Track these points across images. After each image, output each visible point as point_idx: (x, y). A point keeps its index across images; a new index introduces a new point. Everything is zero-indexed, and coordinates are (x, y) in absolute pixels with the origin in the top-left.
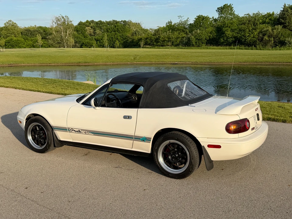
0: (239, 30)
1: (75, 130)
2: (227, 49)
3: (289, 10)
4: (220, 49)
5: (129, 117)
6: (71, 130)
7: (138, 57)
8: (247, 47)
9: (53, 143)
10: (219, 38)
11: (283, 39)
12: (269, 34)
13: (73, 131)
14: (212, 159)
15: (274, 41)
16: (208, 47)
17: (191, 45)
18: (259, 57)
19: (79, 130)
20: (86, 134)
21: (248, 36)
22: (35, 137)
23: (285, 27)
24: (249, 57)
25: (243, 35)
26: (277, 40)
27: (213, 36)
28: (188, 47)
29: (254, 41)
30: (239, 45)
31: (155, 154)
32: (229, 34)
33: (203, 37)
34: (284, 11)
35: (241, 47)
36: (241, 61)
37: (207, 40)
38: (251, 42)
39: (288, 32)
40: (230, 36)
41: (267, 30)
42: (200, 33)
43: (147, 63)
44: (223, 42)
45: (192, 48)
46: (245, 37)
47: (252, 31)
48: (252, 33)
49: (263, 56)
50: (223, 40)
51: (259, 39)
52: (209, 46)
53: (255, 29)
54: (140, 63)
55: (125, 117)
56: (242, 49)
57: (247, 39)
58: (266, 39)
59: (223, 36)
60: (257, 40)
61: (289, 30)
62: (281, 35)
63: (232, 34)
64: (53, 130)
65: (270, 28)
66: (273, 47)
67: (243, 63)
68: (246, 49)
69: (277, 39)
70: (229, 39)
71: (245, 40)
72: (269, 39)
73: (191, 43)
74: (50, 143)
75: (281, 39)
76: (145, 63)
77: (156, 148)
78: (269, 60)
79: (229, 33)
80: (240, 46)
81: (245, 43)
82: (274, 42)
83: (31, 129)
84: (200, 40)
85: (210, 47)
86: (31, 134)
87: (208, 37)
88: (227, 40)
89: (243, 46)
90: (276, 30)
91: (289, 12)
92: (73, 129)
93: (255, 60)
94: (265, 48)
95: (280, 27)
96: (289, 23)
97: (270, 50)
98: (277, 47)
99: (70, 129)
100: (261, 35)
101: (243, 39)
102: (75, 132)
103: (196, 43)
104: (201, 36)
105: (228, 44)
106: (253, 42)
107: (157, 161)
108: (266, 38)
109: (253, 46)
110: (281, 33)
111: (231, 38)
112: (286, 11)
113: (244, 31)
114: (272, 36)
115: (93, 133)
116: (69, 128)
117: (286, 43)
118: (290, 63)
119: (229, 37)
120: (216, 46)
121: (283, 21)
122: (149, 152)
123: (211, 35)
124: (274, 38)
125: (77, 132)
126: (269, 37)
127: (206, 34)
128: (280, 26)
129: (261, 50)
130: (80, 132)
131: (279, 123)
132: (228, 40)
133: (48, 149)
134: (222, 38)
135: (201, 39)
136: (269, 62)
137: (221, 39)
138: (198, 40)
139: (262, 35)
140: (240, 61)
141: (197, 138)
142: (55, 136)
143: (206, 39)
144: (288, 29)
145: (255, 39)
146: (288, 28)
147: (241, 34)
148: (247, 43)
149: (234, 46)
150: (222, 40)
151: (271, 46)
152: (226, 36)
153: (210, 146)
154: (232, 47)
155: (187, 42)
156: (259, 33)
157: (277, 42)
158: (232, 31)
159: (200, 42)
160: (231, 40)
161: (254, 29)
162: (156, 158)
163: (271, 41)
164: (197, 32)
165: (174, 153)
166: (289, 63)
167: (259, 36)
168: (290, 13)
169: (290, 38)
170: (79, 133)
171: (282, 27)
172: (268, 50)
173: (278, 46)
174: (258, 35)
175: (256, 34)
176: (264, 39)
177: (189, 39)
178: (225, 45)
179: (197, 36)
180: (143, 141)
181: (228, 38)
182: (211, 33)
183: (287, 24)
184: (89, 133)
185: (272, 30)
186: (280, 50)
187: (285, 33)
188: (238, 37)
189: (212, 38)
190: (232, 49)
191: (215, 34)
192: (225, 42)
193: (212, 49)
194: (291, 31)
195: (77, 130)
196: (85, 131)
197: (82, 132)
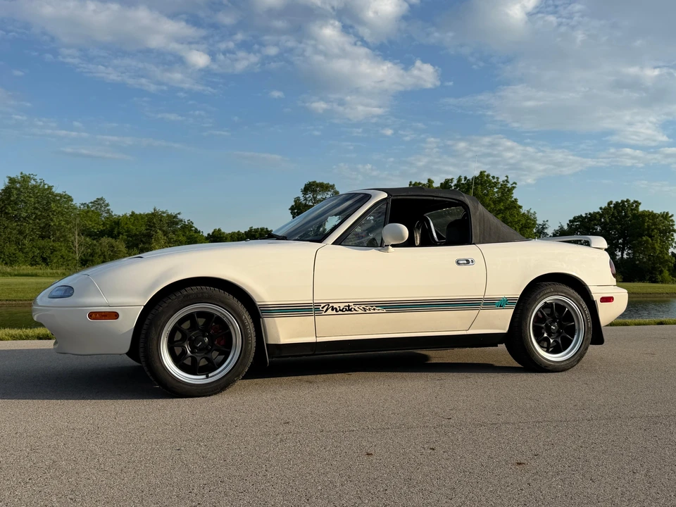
1: (335, 306)
5: (468, 262)
6: (323, 308)
13: (330, 311)
19: (347, 304)
20: (368, 312)
64: (259, 316)
92: (331, 305)
99: (323, 305)
102: (334, 312)
115: (385, 307)
116: (318, 305)
122: (504, 329)
125: (342, 311)
130: (350, 310)
141: (589, 287)
170: (346, 312)
180: (500, 306)
184: (374, 309)
195: (342, 306)
196: (363, 306)
197: (355, 310)
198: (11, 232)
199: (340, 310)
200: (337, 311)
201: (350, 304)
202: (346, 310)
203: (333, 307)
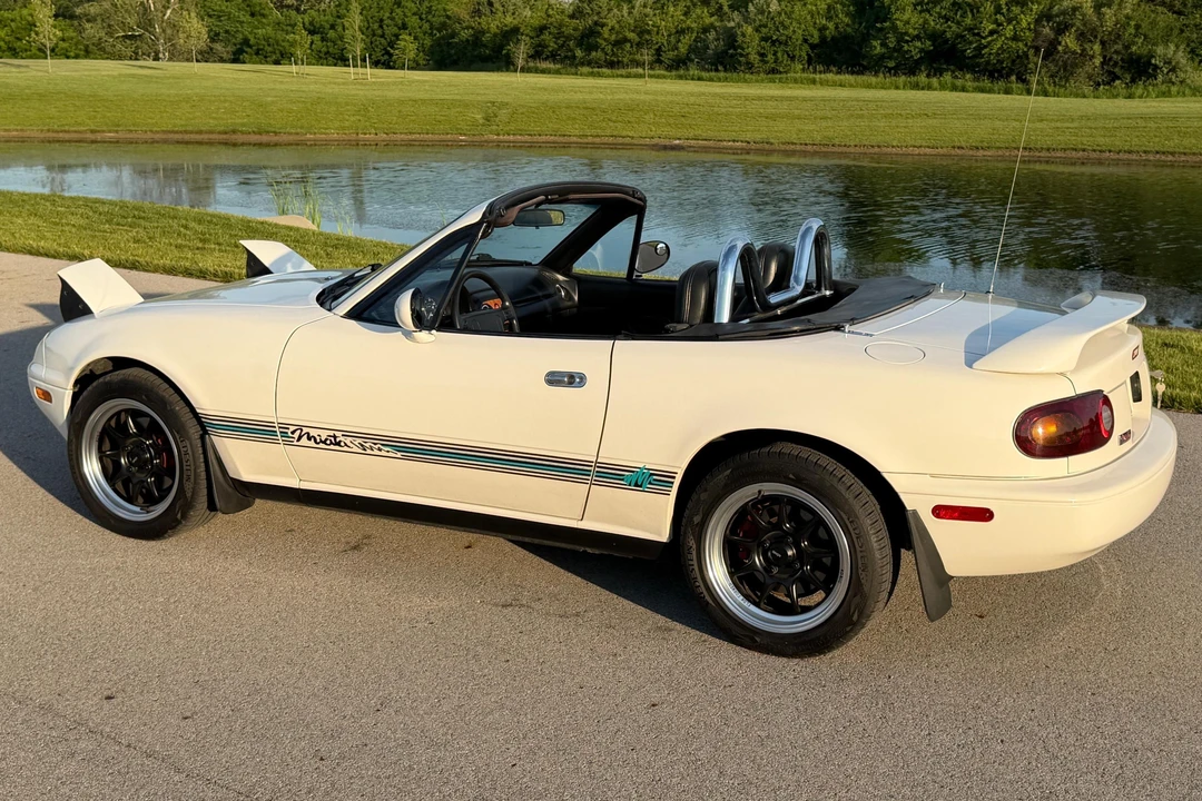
1: (313, 433)
2: (897, 88)
4: (869, 86)
5: (573, 380)
6: (293, 433)
7: (503, 114)
8: (987, 83)
9: (205, 492)
10: (866, 38)
11: (1144, 51)
12: (1084, 25)
13: (304, 441)
14: (952, 568)
15: (1104, 57)
16: (818, 76)
17: (739, 62)
18: (1039, 125)
19: (331, 433)
20: (369, 451)
21: (992, 33)
22: (117, 464)
24: (998, 124)
25: (970, 30)
26: (1116, 52)
27: (837, 28)
28: (728, 75)
29: (1018, 57)
30: (953, 72)
31: (692, 543)
32: (908, 22)
33: (794, 31)
35: (959, 83)
36: (963, 144)
37: (813, 47)
38: (1002, 62)
39: (1165, 17)
40: (911, 31)
41: (1075, 9)
42: (780, 13)
43: (544, 138)
44: (882, 57)
45: (745, 81)
46: (978, 34)
47: (1008, 10)
48: (1009, 21)
49: (1059, 124)
50: (882, 45)
51: (1037, 49)
52: (820, 72)
53: (1022, 4)
54: (511, 138)
55: (554, 379)
56: (964, 89)
57: (985, 47)
58: (1067, 46)
59: (881, 29)
60: (1032, 52)
61: (1171, 8)
62: (1133, 31)
63: (921, 21)
64: (205, 432)
66: (1099, 85)
67: (971, 153)
68: (982, 90)
69: (1118, 47)
70: (907, 42)
71: (980, 48)
72: (1084, 50)
73: (742, 55)
74: (189, 495)
75: (1134, 48)
76: (535, 138)
77: (697, 519)
78: (1085, 140)
80: (956, 77)
81: (978, 65)
82: (1102, 64)
83: (99, 429)
84: (780, 43)
85: (823, 76)
86: (100, 450)
87: (816, 34)
88: (898, 49)
89: (968, 76)
90: (1115, 7)
92: (305, 430)
94: (1064, 86)
97: (1084, 97)
98: (1118, 82)
99: (292, 428)
100: (1047, 31)
101: (971, 43)
102: (312, 443)
103: (762, 55)
104: (785, 28)
105: (904, 66)
106: (1013, 61)
107: (699, 579)
108: (1069, 41)
109: (1013, 78)
110: (1133, 23)
111: (918, 37)
113: (974, 8)
114: (1096, 37)
115: (399, 449)
116: (284, 426)
117: (1156, 67)
118: (1173, 154)
119: (906, 33)
120: (853, 73)
122: (660, 535)
123: (831, 25)
124: (1103, 43)
125: (324, 442)
126: (1081, 36)
127: (809, 17)
129: (1046, 94)
130: (338, 444)
131: (1181, 415)
132: (906, 48)
133: (179, 522)
134: (875, 38)
135: (784, 38)
136: (1084, 150)
137: (874, 43)
138: (773, 43)
139: (1051, 29)
140: (957, 144)
141: (885, 475)
142: (213, 463)
143: (805, 41)
145: (1020, 44)
147: (958, 23)
148: (988, 63)
149: (928, 76)
150: (877, 48)
151: (1090, 78)
152: (894, 28)
153: (941, 512)
154: (922, 78)
155: (725, 52)
156: (1038, 21)
157: (1116, 64)
158: (919, 8)
159: (779, 55)
160: (916, 47)
161: (1017, 3)
162: (695, 562)
163: (1092, 57)
164: (768, 6)
165: (780, 543)
166: (1170, 158)
167: (1037, 33)
169: (1172, 47)
170: (332, 447)
172: (1077, 96)
173: (1118, 78)
174: (1035, 31)
175: (1024, 24)
176: (1060, 48)
177: (731, 39)
178: (890, 69)
179: (765, 26)
180: (636, 485)
181: (901, 38)
182: (829, 18)
184: (380, 450)
186: (1130, 96)
187: (1154, 24)
188: (948, 35)
189: (833, 38)
190: (923, 89)
191: (846, 20)
192: (890, 58)
193: (835, 84)
194: (1179, 13)
195: (324, 435)
196: (360, 441)
197: (346, 445)
199: (321, 441)
200: (316, 442)
201: (337, 434)
202: (331, 443)
203: (308, 434)
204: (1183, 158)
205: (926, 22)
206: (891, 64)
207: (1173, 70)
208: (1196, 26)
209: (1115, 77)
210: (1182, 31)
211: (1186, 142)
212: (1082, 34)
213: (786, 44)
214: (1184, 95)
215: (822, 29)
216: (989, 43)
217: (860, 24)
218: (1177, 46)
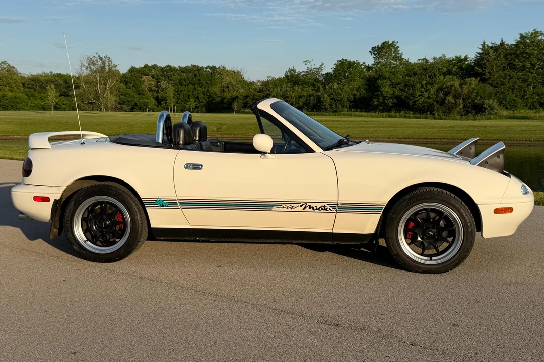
0: (406, 85)
2: (383, 117)
3: (491, 51)
4: (372, 117)
7: (224, 127)
8: (418, 115)
10: (371, 99)
11: (480, 102)
12: (456, 92)
15: (464, 105)
16: (352, 113)
17: (322, 108)
18: (432, 130)
21: (419, 95)
23: (483, 81)
24: (416, 129)
25: (411, 94)
26: (469, 103)
27: (360, 94)
28: (318, 113)
29: (430, 105)
30: (405, 111)
32: (387, 92)
33: (343, 96)
34: (482, 53)
35: (407, 115)
36: (401, 137)
37: (351, 102)
38: (423, 107)
39: (489, 89)
40: (388, 95)
41: (452, 86)
42: (338, 89)
43: (239, 136)
44: (377, 105)
45: (325, 115)
46: (414, 96)
47: (426, 87)
48: (426, 91)
49: (440, 129)
50: (377, 101)
51: (437, 102)
52: (353, 111)
53: (432, 84)
54: (226, 136)
56: (409, 117)
57: (417, 101)
58: (449, 100)
59: (377, 95)
60: (435, 103)
61: (492, 85)
62: (475, 94)
63: (392, 91)
65: (457, 83)
66: (462, 115)
67: (404, 140)
68: (416, 118)
69: (470, 100)
70: (387, 99)
71: (415, 101)
72: (456, 102)
73: (323, 105)
75: (476, 101)
76: (235, 136)
78: (449, 135)
79: (387, 90)
80: (406, 113)
81: (415, 108)
82: (464, 107)
84: (338, 100)
85: (354, 113)
87: (352, 97)
88: (384, 102)
89: (411, 112)
90: (468, 85)
91: (491, 55)
93: (425, 135)
94: (449, 116)
95: (474, 81)
96: (490, 75)
97: (457, 120)
98: (470, 114)
100: (441, 94)
101: (412, 99)
103: (331, 105)
104: (340, 95)
105: (386, 109)
106: (428, 107)
108: (450, 98)
109: (428, 113)
110: (475, 91)
111: (391, 98)
112: (486, 54)
113: (413, 86)
114: (461, 97)
117: (485, 108)
119: (387, 96)
120: (366, 112)
121: (480, 71)
123: (358, 94)
124: (463, 99)
126: (455, 97)
127: (349, 90)
128: (474, 79)
129: (441, 119)
132: (386, 101)
134: (375, 98)
135: (339, 99)
136: (448, 139)
137: (374, 100)
138: (335, 100)
139: (443, 94)
140: (399, 137)
143: (348, 99)
144: (489, 84)
145: (431, 100)
146: (490, 82)
147: (407, 92)
148: (418, 107)
149: (395, 112)
150: (375, 102)
151: (459, 112)
152: (382, 94)
154: (393, 113)
155: (317, 104)
156: (437, 91)
157: (469, 107)
158: (392, 86)
159: (338, 105)
160: (390, 101)
161: (430, 84)
163: (459, 104)
164: (334, 87)
167: (437, 96)
168: (492, 57)
169: (491, 100)
171: (479, 81)
172: (453, 119)
173: (470, 113)
174: (436, 94)
175: (432, 92)
176: (446, 101)
177: (319, 99)
178: (380, 110)
179: (332, 94)
181: (384, 98)
182: (357, 91)
183: (488, 76)
185: (461, 85)
186: (475, 120)
187: (484, 91)
188: (403, 97)
189: (359, 98)
190: (393, 117)
191: (364, 91)
192: (381, 106)
193: (359, 116)
194: (495, 87)
198: (515, 82)
204: (486, 141)
205: (394, 92)
206: (381, 108)
207: (492, 109)
208: (502, 92)
209: (468, 112)
210: (496, 94)
211: (489, 135)
212: (455, 96)
213: (340, 101)
214: (496, 119)
215: (355, 95)
216: (418, 99)
217: (370, 93)
218: (494, 100)
